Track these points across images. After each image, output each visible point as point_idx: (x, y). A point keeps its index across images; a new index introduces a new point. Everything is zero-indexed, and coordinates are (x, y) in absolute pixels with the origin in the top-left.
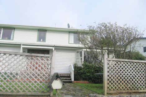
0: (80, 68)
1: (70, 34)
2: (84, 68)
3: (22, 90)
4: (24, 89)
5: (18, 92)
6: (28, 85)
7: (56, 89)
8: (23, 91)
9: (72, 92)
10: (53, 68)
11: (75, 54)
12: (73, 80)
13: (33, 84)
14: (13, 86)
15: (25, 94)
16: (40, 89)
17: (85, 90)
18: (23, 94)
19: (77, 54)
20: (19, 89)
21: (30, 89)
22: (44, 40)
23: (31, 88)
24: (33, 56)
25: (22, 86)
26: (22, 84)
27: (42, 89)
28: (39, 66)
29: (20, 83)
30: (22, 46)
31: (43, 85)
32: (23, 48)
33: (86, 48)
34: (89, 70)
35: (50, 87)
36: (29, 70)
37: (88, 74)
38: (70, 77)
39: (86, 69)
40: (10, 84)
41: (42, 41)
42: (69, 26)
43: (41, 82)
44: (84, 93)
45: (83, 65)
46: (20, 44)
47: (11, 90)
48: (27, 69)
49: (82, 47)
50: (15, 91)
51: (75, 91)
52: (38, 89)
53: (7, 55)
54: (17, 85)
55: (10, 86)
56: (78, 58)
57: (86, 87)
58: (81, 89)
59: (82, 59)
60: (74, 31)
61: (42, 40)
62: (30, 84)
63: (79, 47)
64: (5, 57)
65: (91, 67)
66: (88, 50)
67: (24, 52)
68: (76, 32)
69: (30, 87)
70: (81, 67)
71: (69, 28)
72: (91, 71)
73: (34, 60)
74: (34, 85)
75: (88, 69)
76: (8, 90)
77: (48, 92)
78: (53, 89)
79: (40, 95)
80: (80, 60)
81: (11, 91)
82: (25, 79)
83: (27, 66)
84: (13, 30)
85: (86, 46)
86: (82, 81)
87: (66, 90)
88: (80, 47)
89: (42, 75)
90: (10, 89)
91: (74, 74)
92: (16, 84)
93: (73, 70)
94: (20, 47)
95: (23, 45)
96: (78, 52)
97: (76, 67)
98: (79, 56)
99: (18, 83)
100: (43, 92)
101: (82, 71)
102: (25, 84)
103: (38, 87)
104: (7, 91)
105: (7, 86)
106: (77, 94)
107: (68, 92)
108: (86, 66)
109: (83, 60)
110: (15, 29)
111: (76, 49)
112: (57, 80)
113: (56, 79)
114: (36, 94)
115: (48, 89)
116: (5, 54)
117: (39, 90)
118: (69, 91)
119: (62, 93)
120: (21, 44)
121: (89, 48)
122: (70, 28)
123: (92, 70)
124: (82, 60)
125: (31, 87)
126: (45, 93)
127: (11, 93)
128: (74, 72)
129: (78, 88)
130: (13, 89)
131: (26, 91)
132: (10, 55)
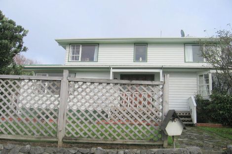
0: (206, 103)
1: (186, 47)
2: (213, 102)
3: (120, 137)
4: (123, 135)
5: (114, 139)
6: (129, 130)
7: (172, 135)
8: (121, 139)
9: (197, 142)
10: (166, 102)
11: (197, 80)
12: (195, 121)
13: (136, 128)
14: (106, 131)
15: (125, 143)
16: (148, 136)
17: (218, 139)
18: (121, 143)
19: (200, 79)
20: (115, 135)
21: (132, 135)
22: (145, 59)
23: (133, 133)
24: (134, 84)
25: (119, 131)
26: (119, 128)
27: (150, 135)
28: (145, 99)
29: (117, 126)
30: (112, 71)
31: (152, 130)
32: (114, 73)
33: (216, 68)
34: (222, 104)
35: (163, 133)
36: (130, 106)
37: (221, 112)
38: (190, 117)
39: (217, 104)
40: (102, 127)
41: (141, 61)
42: (183, 34)
43: (148, 125)
44: (218, 142)
45: (211, 96)
46: (108, 66)
47: (104, 136)
48: (126, 104)
49: (208, 67)
50: (109, 138)
51: (202, 139)
52: (143, 135)
53: (96, 84)
54: (113, 129)
55: (103, 130)
56: (203, 86)
57: (220, 134)
58: (211, 137)
59: (208, 86)
60: (194, 41)
61: (141, 59)
62: (132, 128)
63: (203, 67)
64: (92, 87)
65: (225, 100)
66: (219, 71)
67: (115, 78)
68: (196, 44)
69: (131, 131)
70: (208, 100)
71: (182, 38)
72: (225, 106)
73: (136, 91)
74: (137, 130)
75: (220, 103)
76: (100, 136)
77: (160, 140)
78: (167, 136)
79: (147, 145)
80: (206, 89)
81: (104, 138)
82: (124, 120)
83: (126, 100)
84: (96, 47)
85: (216, 65)
86: (210, 124)
87: (187, 137)
88: (206, 67)
89: (149, 114)
90: (102, 135)
91: (197, 112)
92: (111, 127)
93: (195, 105)
94: (110, 72)
95: (113, 68)
96: (202, 76)
97: (199, 101)
98: (204, 82)
99: (113, 126)
100: (151, 140)
101: (209, 107)
102: (123, 127)
103: (144, 132)
104: (99, 138)
105: (98, 131)
106: (207, 145)
107: (191, 141)
108: (217, 98)
109: (211, 89)
110: (100, 45)
111: (198, 70)
112: (174, 122)
113: (173, 120)
114: (142, 143)
115: (160, 136)
116: (92, 83)
117: (145, 137)
118: (193, 139)
119: (182, 142)
120: (111, 66)
121: (222, 69)
122: (185, 37)
123: (228, 106)
124: (209, 88)
125: (133, 131)
126: (155, 141)
127: (105, 140)
128: (197, 108)
129: (205, 134)
130: (106, 134)
131: (126, 138)
132: (100, 83)
